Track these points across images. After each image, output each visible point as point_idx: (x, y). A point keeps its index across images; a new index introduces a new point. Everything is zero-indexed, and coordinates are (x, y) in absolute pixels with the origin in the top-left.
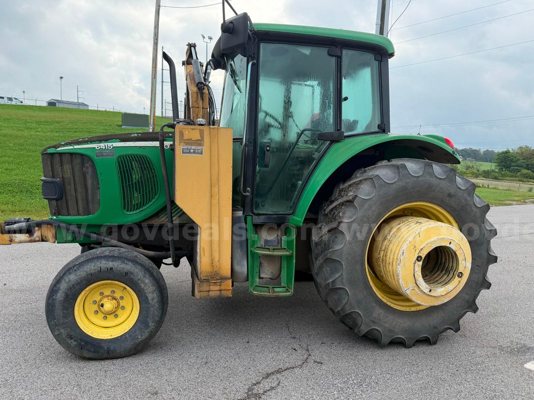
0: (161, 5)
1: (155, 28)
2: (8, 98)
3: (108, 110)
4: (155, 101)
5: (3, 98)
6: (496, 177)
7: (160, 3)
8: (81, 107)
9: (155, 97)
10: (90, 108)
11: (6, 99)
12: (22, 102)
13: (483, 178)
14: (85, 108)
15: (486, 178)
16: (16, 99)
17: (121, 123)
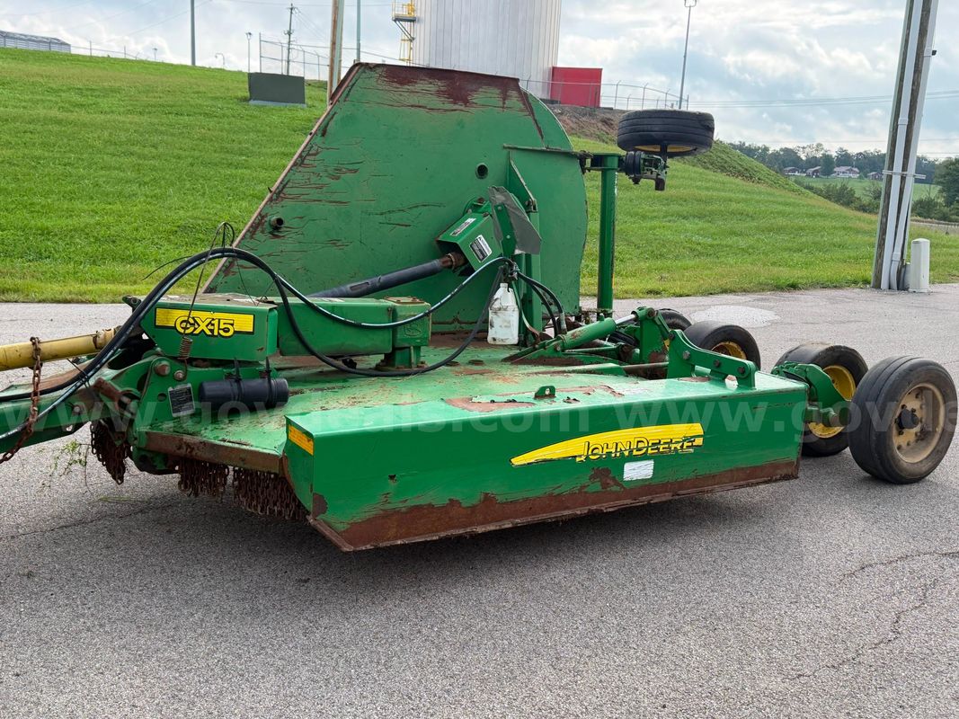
3: (112, 56)
6: (944, 214)
8: (55, 48)
10: (74, 51)
13: (919, 218)
14: (64, 50)
15: (925, 218)
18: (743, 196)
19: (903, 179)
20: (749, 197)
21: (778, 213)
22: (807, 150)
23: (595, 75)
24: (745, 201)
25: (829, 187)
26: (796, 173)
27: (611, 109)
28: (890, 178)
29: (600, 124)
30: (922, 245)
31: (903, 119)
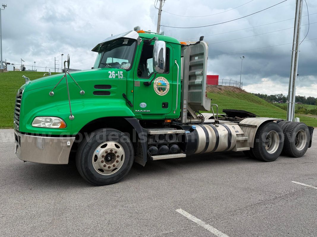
18: (256, 108)
19: (292, 104)
20: (258, 108)
21: (265, 112)
22: (278, 96)
23: (217, 77)
24: (256, 109)
25: (285, 106)
26: (275, 102)
27: (221, 85)
28: (289, 103)
29: (218, 89)
30: (297, 119)
31: (291, 90)
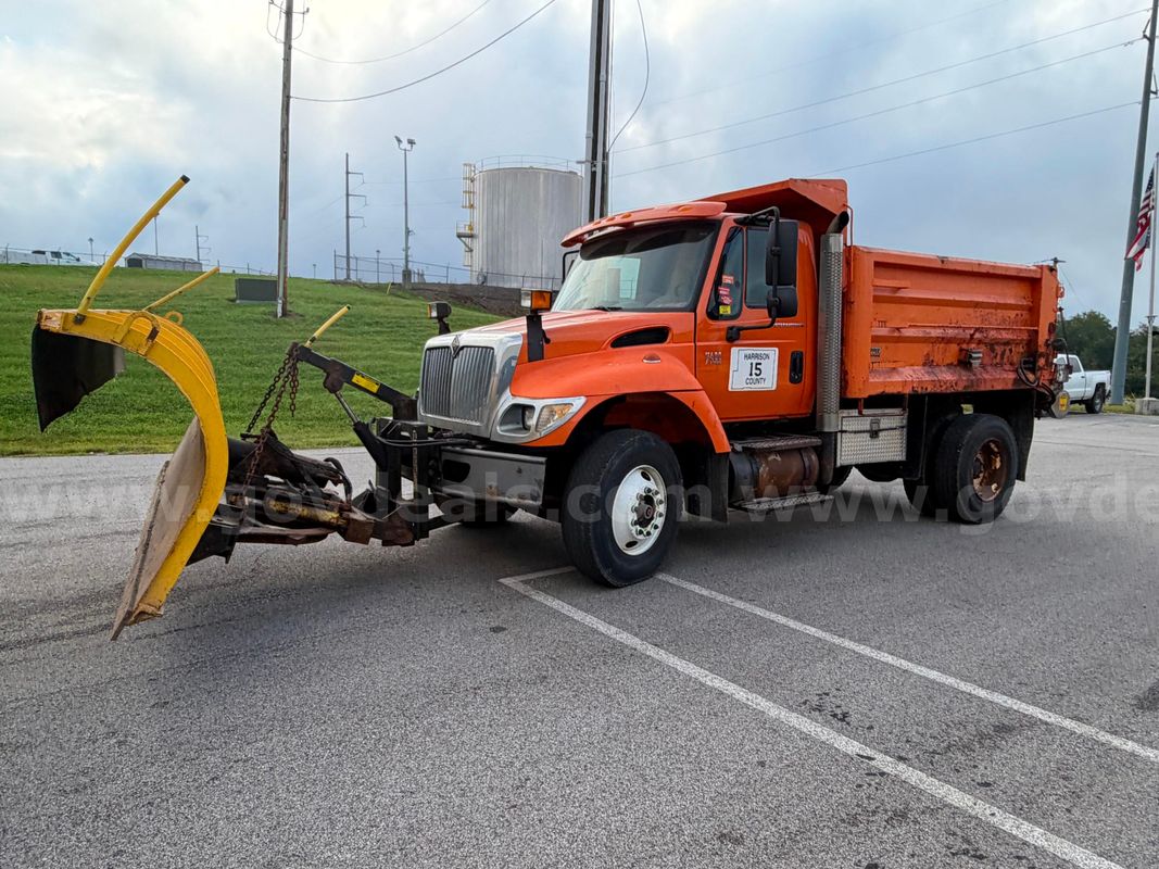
0: (291, 95)
1: (282, 134)
2: (52, 253)
4: (286, 256)
5: (43, 253)
7: (289, 92)
9: (286, 251)
11: (48, 255)
12: (78, 260)
16: (68, 254)
17: (234, 296)
